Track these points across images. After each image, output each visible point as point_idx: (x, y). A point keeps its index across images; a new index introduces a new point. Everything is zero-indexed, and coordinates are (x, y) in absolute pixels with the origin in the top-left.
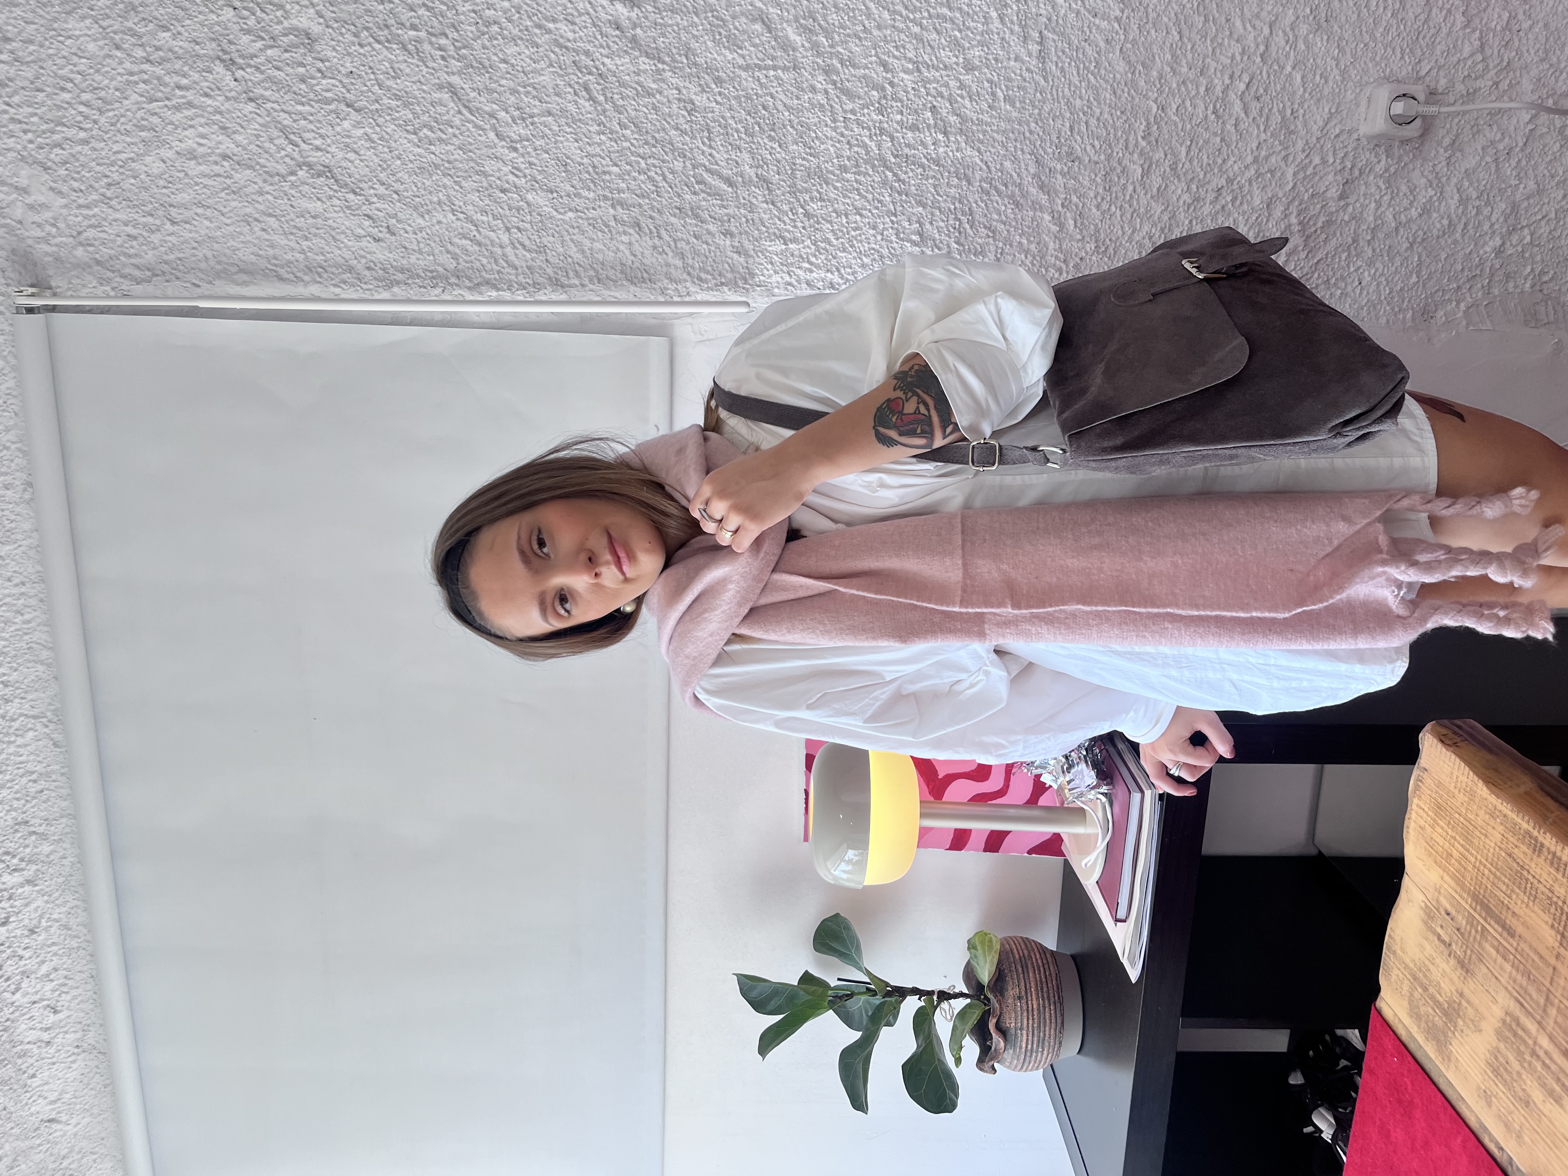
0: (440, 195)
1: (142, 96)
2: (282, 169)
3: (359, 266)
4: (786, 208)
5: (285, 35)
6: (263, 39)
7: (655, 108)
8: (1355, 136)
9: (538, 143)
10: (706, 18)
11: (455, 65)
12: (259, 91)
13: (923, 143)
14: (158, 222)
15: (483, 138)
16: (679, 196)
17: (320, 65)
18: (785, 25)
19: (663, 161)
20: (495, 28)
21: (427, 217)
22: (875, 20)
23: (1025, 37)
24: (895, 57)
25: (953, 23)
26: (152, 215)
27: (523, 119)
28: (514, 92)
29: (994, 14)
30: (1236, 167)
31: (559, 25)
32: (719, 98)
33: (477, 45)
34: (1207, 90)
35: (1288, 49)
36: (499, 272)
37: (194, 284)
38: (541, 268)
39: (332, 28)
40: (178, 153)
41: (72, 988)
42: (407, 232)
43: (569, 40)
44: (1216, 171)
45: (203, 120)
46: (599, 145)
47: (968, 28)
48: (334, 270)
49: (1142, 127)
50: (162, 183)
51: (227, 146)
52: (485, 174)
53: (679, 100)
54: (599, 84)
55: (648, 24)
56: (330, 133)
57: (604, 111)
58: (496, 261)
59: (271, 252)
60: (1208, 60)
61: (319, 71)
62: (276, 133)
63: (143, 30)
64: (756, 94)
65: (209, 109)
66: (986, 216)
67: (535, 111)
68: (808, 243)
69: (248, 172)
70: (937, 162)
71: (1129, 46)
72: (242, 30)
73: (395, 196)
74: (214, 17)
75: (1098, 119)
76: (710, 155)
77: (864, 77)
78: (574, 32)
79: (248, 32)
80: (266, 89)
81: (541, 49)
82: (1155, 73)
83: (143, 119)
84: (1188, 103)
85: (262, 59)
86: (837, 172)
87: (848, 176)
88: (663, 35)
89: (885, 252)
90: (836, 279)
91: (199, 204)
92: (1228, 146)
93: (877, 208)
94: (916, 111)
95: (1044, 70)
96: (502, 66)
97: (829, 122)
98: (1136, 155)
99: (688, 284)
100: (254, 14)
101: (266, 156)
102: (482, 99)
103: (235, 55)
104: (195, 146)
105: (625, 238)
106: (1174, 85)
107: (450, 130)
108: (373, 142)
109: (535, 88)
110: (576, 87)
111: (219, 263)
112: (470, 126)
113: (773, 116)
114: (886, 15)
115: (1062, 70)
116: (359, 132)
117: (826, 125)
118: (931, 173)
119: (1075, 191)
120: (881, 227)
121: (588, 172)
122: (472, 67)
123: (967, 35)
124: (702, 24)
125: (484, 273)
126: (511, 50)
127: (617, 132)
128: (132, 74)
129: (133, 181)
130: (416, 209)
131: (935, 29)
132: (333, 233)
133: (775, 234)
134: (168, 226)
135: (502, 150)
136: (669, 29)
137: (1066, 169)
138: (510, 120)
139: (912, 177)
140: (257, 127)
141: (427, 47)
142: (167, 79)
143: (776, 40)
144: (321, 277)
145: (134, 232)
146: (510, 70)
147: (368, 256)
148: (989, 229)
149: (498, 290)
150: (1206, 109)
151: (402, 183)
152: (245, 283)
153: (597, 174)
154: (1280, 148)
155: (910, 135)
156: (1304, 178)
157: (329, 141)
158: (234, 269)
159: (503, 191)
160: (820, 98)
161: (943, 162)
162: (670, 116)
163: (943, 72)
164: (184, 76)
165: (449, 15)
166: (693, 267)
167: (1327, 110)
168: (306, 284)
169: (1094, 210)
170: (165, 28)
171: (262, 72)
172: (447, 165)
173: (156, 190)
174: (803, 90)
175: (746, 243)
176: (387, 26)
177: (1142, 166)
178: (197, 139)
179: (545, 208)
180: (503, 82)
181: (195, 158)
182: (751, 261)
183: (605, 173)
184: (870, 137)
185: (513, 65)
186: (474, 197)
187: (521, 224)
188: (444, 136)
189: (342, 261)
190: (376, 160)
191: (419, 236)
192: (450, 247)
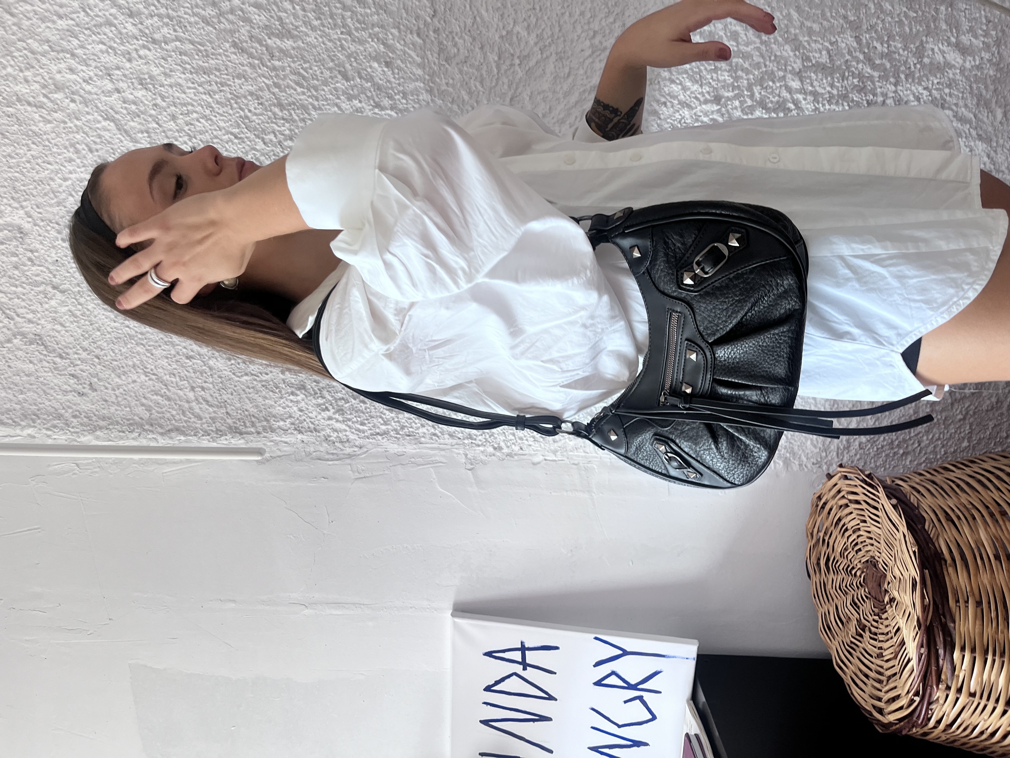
0: (135, 360)
3: (67, 415)
17: (29, 254)
21: (123, 377)
36: (186, 421)
38: (222, 418)
39: (39, 226)
42: (107, 388)
48: (45, 416)
56: (40, 308)
58: (184, 413)
61: (30, 259)
73: (97, 360)
116: (64, 309)
125: (174, 422)
130: (114, 370)
132: (44, 388)
144: (34, 422)
147: (74, 407)
149: (186, 435)
151: (102, 350)
157: (39, 315)
159: (189, 358)
168: (23, 428)
172: (140, 336)
179: (224, 372)
186: (164, 362)
187: (204, 385)
189: (53, 410)
190: (79, 331)
191: (117, 392)
192: (144, 401)
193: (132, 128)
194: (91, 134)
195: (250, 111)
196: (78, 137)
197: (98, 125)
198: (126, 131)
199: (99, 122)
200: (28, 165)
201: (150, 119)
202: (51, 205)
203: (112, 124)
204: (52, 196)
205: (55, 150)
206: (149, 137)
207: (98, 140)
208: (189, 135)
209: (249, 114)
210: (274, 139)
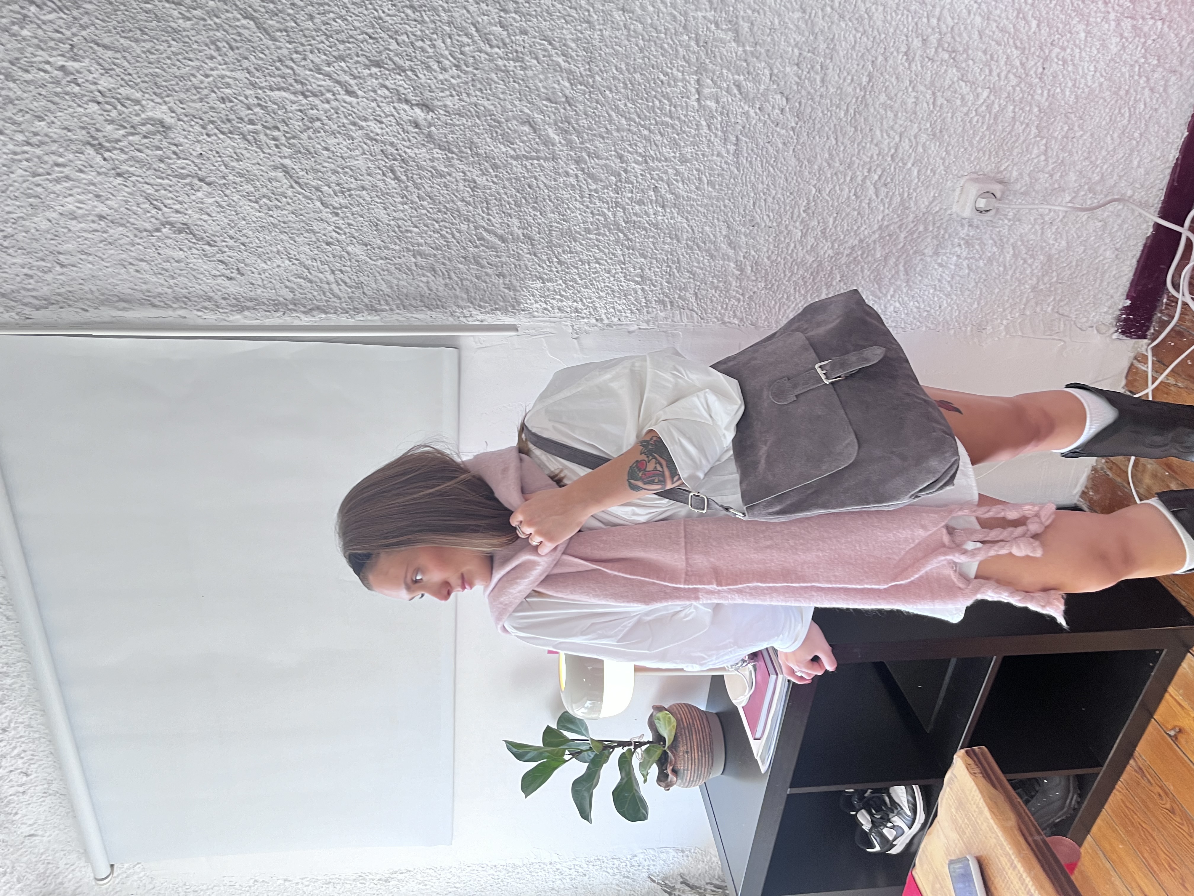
0: (279, 246)
1: (26, 171)
2: (148, 226)
3: (216, 297)
4: (544, 258)
5: (143, 125)
6: (125, 128)
7: (446, 186)
8: (949, 212)
9: (354, 210)
10: (486, 120)
11: (286, 151)
12: (125, 167)
13: (647, 214)
14: (49, 265)
15: (311, 206)
16: (464, 249)
17: (174, 148)
18: (547, 127)
19: (452, 224)
20: (318, 124)
21: (269, 263)
22: (615, 124)
23: (725, 139)
24: (629, 152)
25: (673, 128)
26: (43, 260)
27: (343, 193)
28: (335, 172)
29: (704, 123)
30: (866, 232)
31: (368, 123)
32: (495, 180)
33: (304, 136)
34: (851, 179)
35: (910, 151)
36: (327, 301)
37: (83, 309)
38: (359, 298)
39: (183, 121)
40: (61, 214)
41: (38, 760)
42: (253, 273)
43: (378, 135)
44: (852, 234)
45: (79, 190)
46: (403, 211)
47: (684, 132)
48: (196, 299)
49: (804, 204)
50: (49, 236)
51: (102, 209)
52: (314, 232)
53: (465, 180)
54: (402, 167)
55: (440, 123)
56: (187, 200)
57: (407, 187)
58: (324, 294)
59: (144, 287)
60: (854, 158)
61: (175, 153)
62: (142, 200)
63: (21, 119)
64: (524, 177)
65: (84, 181)
66: (689, 264)
67: (352, 186)
68: (560, 282)
69: (121, 228)
70: (656, 226)
71: (799, 147)
72: (106, 120)
73: (243, 247)
74: (82, 110)
75: (774, 198)
76: (488, 220)
77: (606, 165)
78: (382, 129)
79: (112, 122)
80: (131, 166)
81: (355, 141)
82: (816, 167)
83: (29, 189)
84: (837, 188)
85: (124, 143)
86: (583, 233)
87: (591, 236)
88: (452, 132)
89: (616, 288)
90: (580, 306)
91: (83, 252)
92: (862, 217)
93: (611, 259)
94: (643, 191)
95: (738, 162)
96: (325, 152)
97: (578, 198)
98: (798, 223)
99: (471, 309)
100: (115, 108)
101: (135, 216)
102: (309, 177)
103: (102, 140)
104: (75, 209)
105: (424, 279)
106: (829, 176)
107: (284, 199)
108: (223, 207)
109: (351, 170)
110: (384, 169)
111: (103, 294)
112: (300, 197)
113: (536, 192)
114: (623, 121)
115: (751, 162)
116: (211, 201)
117: (576, 200)
118: (651, 234)
119: (754, 247)
120: (614, 271)
121: (394, 231)
122: (300, 153)
123: (683, 137)
124: (483, 125)
125: (315, 302)
126: (331, 141)
127: (417, 203)
128: (15, 153)
129: (24, 234)
130: (259, 257)
131: (660, 132)
132: (194, 273)
133: (536, 276)
134: (58, 268)
135: (326, 214)
136: (457, 128)
137: (748, 231)
138: (332, 193)
139: (637, 237)
140: (126, 194)
141: (262, 137)
142: (46, 158)
143: (539, 138)
144: (186, 304)
145: (30, 272)
146: (331, 155)
147: (223, 290)
148: (691, 273)
149: (326, 313)
150: (850, 192)
151: (248, 237)
152: (124, 309)
153: (401, 232)
154: (897, 220)
155: (637, 207)
156: (911, 240)
157: (186, 206)
158: (116, 299)
159: (328, 244)
160: (572, 180)
161: (660, 226)
162: (458, 191)
163: (665, 164)
164: (60, 156)
165: (280, 112)
166: (475, 299)
167: (932, 194)
168: (175, 309)
169: (766, 260)
170: (41, 119)
171: (126, 153)
172: (283, 225)
173: (45, 241)
174: (559, 174)
175: (515, 282)
176: (229, 121)
177: (801, 230)
178: (77, 204)
179: (361, 257)
180: (326, 164)
181: (75, 218)
182: (518, 294)
183: (407, 231)
184: (608, 209)
185: (333, 152)
186: (306, 249)
187: (343, 268)
188: (279, 204)
189: (203, 293)
190: (226, 220)
191: (263, 276)
192: (287, 283)
193: (270, 26)
194: (231, 31)
195: (384, 12)
196: (218, 34)
197: (238, 23)
198: (265, 30)
199: (238, 20)
200: (169, 61)
201: (288, 18)
202: (194, 101)
203: (252, 23)
204: (194, 91)
205: (195, 46)
206: (288, 36)
207: (238, 38)
208: (326, 34)
209: (382, 15)
210: (407, 40)
